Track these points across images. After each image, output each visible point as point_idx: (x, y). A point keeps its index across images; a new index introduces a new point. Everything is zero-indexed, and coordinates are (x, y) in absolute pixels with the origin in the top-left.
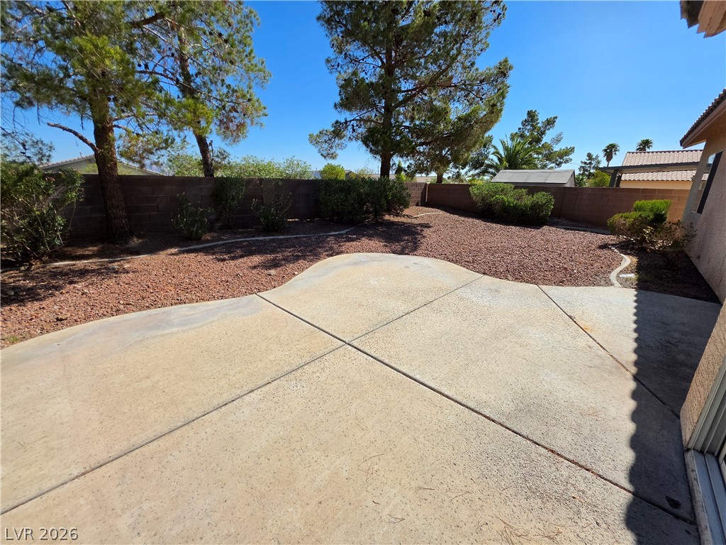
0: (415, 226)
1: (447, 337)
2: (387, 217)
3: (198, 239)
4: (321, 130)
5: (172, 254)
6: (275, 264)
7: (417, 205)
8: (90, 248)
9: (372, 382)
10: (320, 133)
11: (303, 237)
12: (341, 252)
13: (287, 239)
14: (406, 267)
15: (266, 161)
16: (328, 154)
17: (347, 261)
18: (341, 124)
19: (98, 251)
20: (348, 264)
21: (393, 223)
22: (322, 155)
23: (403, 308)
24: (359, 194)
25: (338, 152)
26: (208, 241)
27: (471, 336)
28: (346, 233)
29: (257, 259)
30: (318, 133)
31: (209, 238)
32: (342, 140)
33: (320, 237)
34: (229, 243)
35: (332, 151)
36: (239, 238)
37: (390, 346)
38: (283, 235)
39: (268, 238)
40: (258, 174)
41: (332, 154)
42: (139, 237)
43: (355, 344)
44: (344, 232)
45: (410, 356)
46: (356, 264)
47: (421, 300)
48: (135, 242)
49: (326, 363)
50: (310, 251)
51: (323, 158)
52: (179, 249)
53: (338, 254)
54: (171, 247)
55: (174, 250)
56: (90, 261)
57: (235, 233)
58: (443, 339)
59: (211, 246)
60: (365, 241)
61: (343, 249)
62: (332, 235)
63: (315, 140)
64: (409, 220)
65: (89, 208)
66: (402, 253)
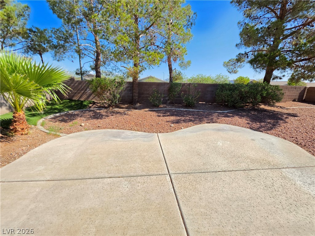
0: (282, 114)
1: (240, 203)
2: (262, 106)
3: (157, 106)
4: (230, 59)
5: (146, 111)
6: (178, 122)
7: (294, 101)
8: (126, 105)
9: (159, 206)
10: (229, 61)
11: (201, 111)
12: (216, 122)
13: (193, 111)
14: (253, 140)
15: (207, 76)
16: (232, 71)
17: (215, 127)
18: (243, 54)
19: (127, 107)
20: (213, 130)
21: (265, 110)
22: (229, 71)
23: (224, 166)
24: (241, 92)
25: (239, 69)
26: (161, 108)
27: (266, 215)
28: (227, 113)
29: (173, 118)
30: (228, 61)
31: (162, 106)
32: (242, 63)
33: (210, 112)
34: (168, 109)
35: (235, 69)
36: (174, 108)
37: (191, 188)
38: (193, 109)
39: (185, 110)
40: (202, 82)
41: (235, 71)
42: (140, 103)
43: (173, 176)
44: (226, 112)
45: (198, 203)
46: (219, 130)
47: (243, 166)
48: (138, 105)
49: (149, 180)
50: (199, 119)
51: (229, 73)
52: (149, 109)
53: (213, 122)
54: (147, 108)
55: (147, 110)
56: (123, 109)
57: (173, 106)
58: (236, 203)
59: (160, 110)
60: (236, 118)
61: (219, 120)
62: (217, 112)
63: (226, 65)
64: (280, 110)
65: (130, 92)
66: (258, 130)
